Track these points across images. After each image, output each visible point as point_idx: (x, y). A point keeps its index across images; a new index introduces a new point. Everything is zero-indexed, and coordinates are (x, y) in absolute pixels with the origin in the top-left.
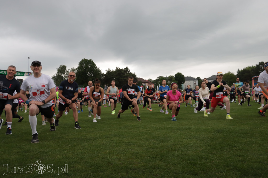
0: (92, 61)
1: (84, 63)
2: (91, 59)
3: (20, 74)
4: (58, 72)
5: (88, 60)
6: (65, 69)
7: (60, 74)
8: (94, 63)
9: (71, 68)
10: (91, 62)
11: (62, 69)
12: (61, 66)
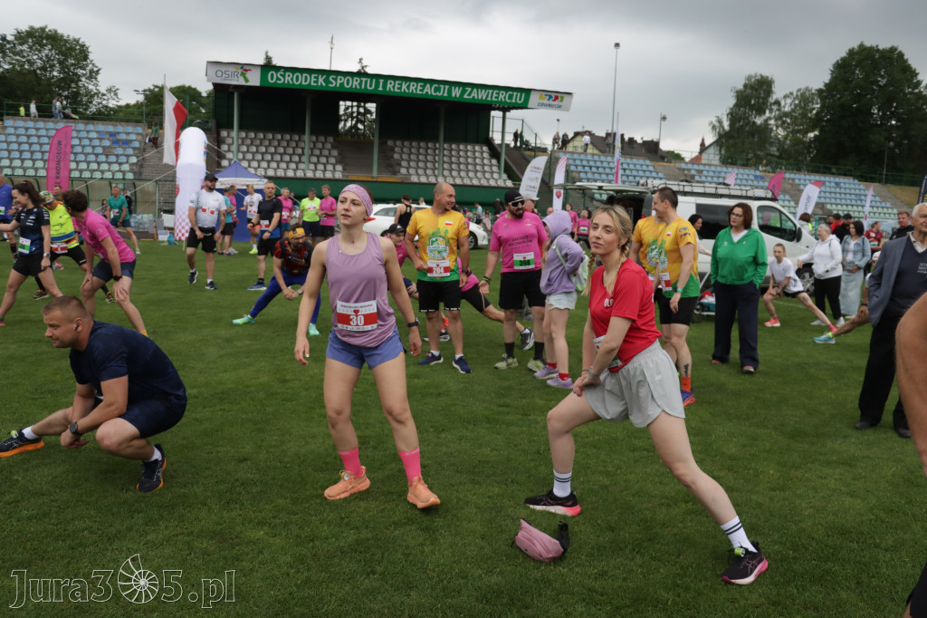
0: (901, 55)
1: (856, 66)
2: (895, 45)
3: (511, 97)
4: (737, 105)
5: (878, 50)
6: (769, 92)
7: (745, 113)
8: (910, 62)
9: (798, 90)
10: (890, 58)
11: (755, 94)
12: (749, 78)
